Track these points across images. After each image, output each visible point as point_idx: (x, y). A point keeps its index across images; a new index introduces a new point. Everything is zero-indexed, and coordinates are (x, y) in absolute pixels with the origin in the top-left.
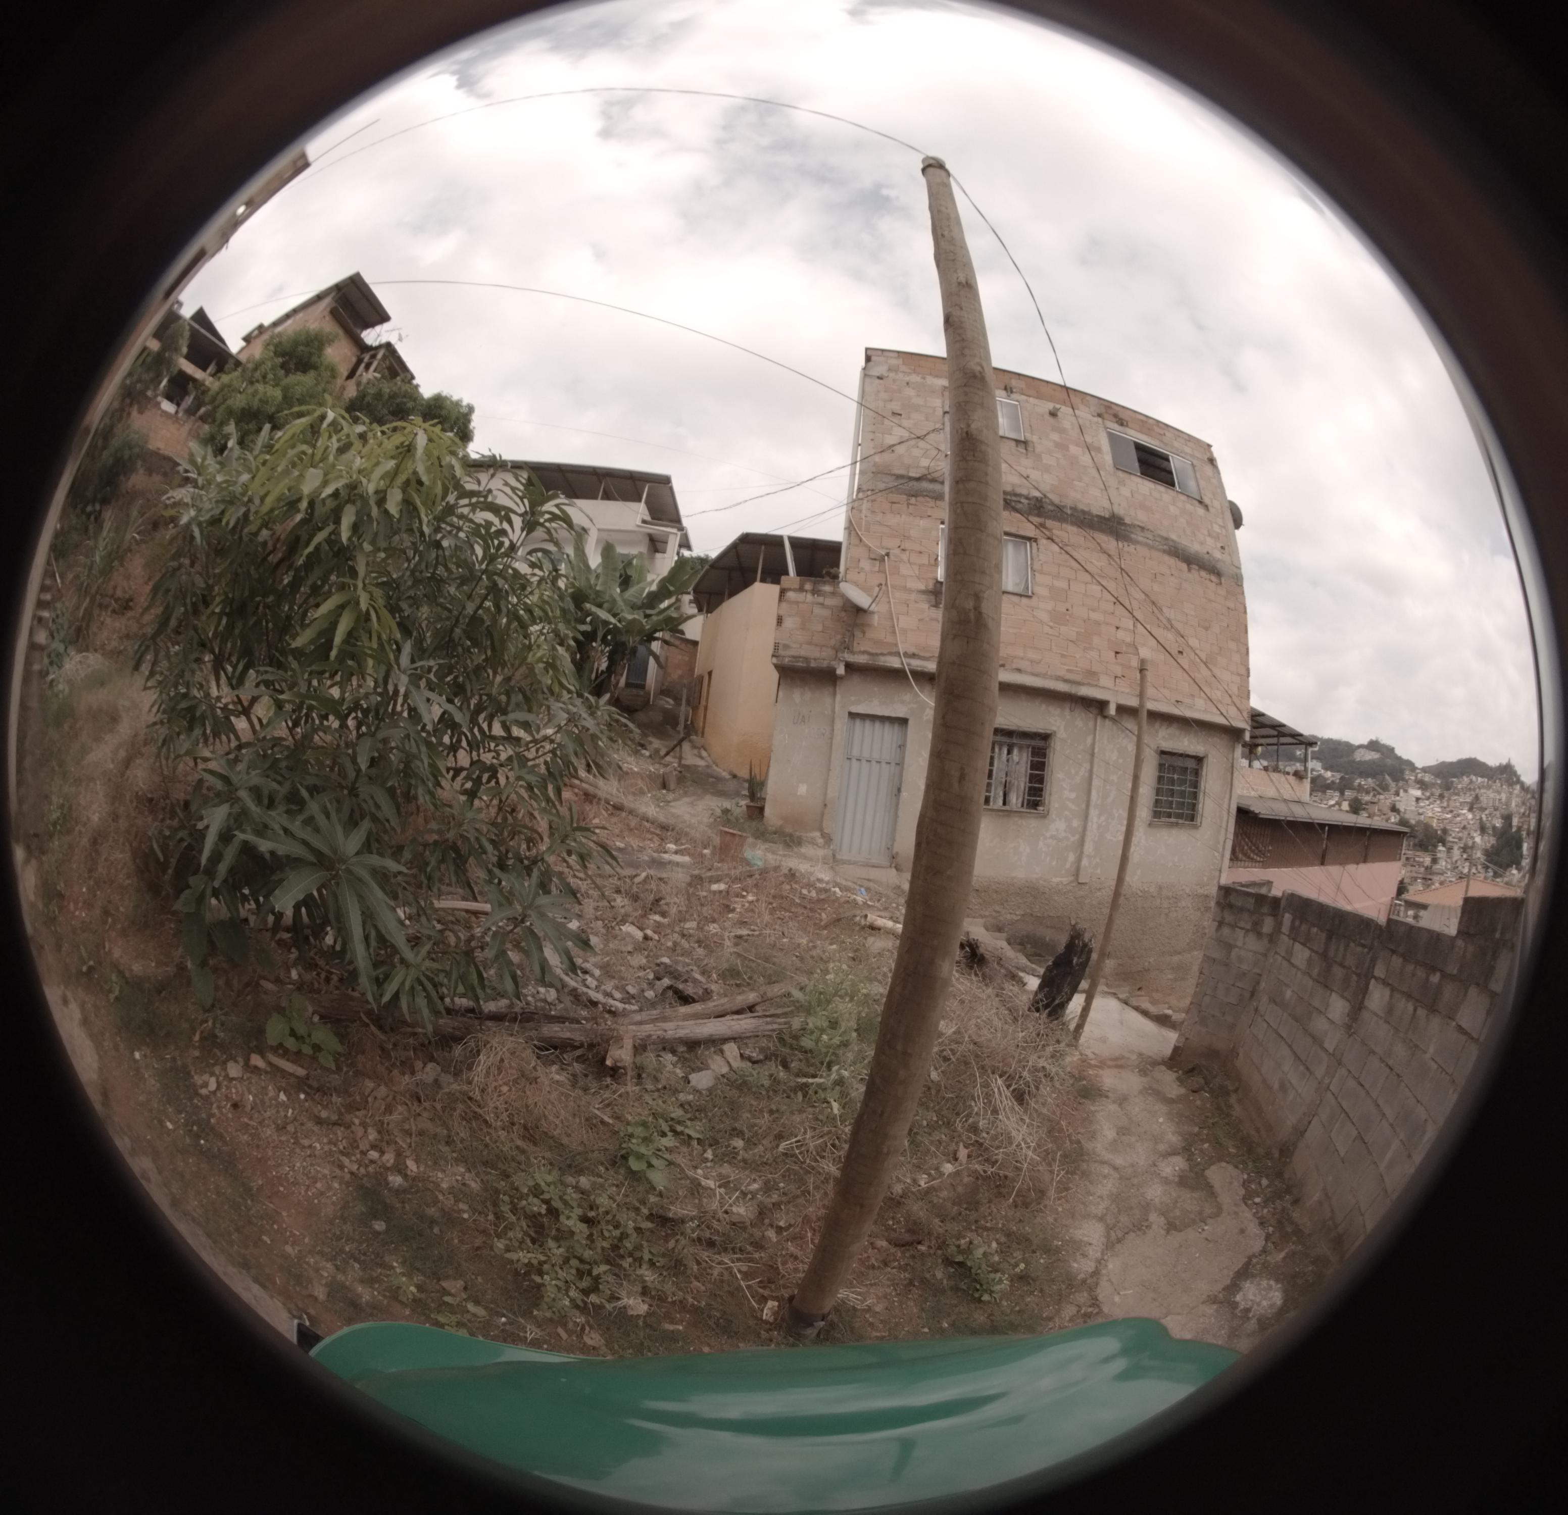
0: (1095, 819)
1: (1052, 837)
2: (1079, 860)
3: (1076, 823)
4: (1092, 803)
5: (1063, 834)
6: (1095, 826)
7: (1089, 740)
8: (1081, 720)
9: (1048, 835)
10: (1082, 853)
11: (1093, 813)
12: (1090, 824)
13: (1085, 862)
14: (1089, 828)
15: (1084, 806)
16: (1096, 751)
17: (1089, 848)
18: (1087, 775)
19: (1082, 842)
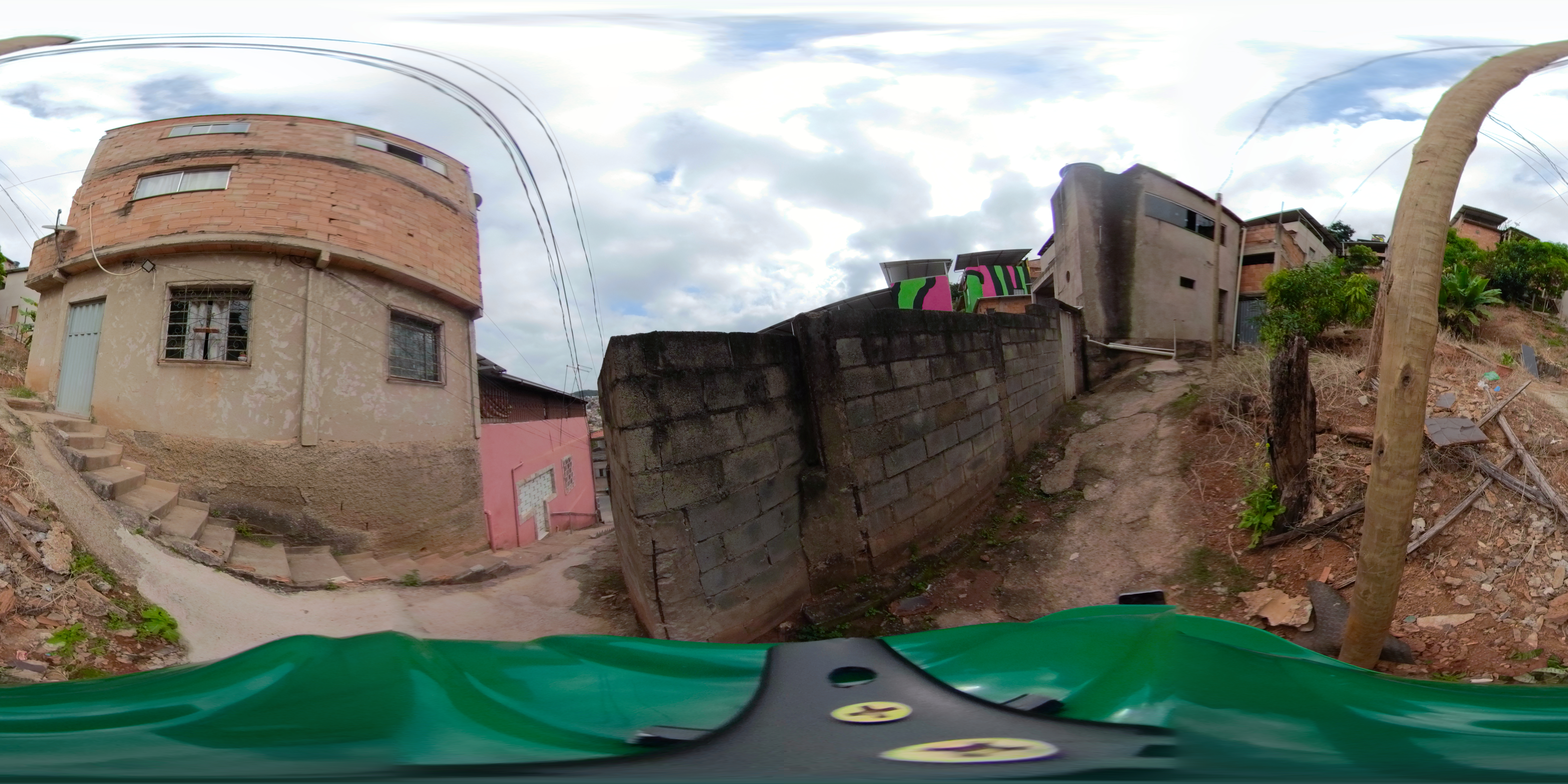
0: (315, 370)
1: (260, 391)
2: (300, 418)
3: (290, 376)
4: (309, 352)
5: (276, 388)
6: (316, 377)
7: (301, 291)
8: (288, 273)
9: (254, 388)
10: (302, 409)
11: (312, 364)
12: (308, 374)
13: (307, 420)
14: (307, 380)
15: (299, 357)
16: (310, 298)
17: (310, 403)
18: (301, 324)
19: (301, 397)
